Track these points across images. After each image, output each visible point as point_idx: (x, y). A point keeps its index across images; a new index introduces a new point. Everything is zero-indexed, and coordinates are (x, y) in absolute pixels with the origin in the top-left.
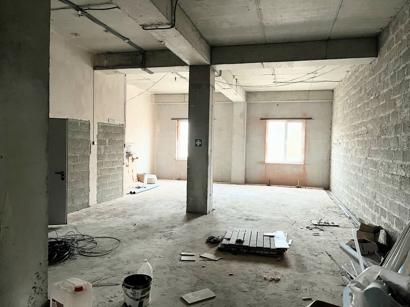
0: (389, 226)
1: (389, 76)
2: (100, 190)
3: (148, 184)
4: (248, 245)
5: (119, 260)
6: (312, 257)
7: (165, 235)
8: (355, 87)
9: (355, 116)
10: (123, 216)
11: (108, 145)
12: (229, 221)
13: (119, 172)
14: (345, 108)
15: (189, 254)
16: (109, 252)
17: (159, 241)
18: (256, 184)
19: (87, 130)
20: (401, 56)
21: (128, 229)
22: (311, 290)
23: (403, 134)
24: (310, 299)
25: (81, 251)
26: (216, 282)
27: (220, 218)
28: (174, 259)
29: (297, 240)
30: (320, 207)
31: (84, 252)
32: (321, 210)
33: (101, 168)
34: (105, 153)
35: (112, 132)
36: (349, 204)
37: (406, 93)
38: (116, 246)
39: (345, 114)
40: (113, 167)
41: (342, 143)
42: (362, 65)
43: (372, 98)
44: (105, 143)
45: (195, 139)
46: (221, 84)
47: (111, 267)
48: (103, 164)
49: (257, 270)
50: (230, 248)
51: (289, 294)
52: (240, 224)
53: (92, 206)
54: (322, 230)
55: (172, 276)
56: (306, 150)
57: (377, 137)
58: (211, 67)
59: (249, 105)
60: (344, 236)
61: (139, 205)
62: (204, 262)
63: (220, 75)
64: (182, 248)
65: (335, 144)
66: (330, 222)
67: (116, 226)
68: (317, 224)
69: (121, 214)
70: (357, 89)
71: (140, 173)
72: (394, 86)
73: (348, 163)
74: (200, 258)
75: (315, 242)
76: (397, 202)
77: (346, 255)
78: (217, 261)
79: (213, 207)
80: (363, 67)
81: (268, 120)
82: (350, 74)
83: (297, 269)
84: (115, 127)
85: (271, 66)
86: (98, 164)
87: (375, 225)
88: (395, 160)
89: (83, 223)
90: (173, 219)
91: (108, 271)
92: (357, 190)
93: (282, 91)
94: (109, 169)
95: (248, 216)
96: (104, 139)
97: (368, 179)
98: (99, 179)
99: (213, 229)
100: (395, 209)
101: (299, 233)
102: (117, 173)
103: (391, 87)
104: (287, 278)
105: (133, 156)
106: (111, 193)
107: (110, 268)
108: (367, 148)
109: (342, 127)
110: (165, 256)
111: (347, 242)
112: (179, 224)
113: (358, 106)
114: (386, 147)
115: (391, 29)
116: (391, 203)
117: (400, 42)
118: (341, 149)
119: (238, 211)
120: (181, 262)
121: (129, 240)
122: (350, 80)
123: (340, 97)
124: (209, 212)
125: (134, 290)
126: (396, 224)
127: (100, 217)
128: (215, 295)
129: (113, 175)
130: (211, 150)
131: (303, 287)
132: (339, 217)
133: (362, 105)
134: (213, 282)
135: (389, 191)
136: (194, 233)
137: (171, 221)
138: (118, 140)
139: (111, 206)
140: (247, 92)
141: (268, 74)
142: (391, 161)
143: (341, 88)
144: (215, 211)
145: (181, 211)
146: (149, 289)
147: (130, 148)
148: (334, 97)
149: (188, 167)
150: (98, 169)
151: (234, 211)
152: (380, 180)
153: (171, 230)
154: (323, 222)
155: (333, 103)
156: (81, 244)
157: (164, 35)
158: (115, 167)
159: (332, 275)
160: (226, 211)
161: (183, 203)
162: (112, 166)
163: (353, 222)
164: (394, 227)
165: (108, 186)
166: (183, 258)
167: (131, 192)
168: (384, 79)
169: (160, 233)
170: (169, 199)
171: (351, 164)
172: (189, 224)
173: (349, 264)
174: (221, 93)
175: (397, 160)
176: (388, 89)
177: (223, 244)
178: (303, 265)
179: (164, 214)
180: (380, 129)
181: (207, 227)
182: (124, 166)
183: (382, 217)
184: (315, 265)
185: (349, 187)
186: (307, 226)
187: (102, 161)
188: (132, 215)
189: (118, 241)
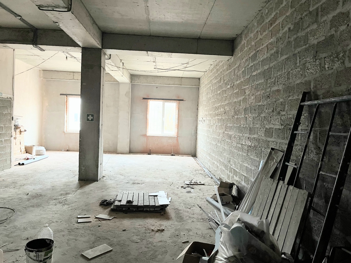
0: (239, 183)
1: (241, 72)
3: (36, 155)
4: (137, 204)
5: (16, 228)
6: (187, 210)
7: (59, 202)
8: (216, 78)
9: (216, 99)
10: (14, 186)
12: (119, 186)
14: (208, 93)
15: (85, 216)
16: (4, 221)
17: (55, 207)
18: (139, 153)
20: (250, 57)
21: (21, 199)
22: (188, 234)
23: (250, 115)
24: (188, 242)
26: (112, 238)
27: (110, 184)
28: (71, 223)
29: (175, 198)
30: (190, 170)
32: (191, 173)
36: (211, 167)
37: (252, 85)
38: (10, 215)
39: (209, 98)
41: (206, 121)
42: (222, 61)
43: (229, 87)
45: (87, 114)
46: (110, 66)
47: (9, 235)
49: (145, 224)
50: (121, 209)
51: (172, 240)
52: (128, 187)
54: (193, 188)
55: (71, 237)
56: (179, 126)
57: (232, 117)
58: (102, 50)
59: (133, 86)
60: (209, 192)
61: (30, 175)
62: (100, 222)
63: (110, 58)
64: (78, 212)
65: (200, 121)
66: (198, 182)
67: (8, 196)
68: (189, 184)
69: (11, 185)
70: (218, 79)
71: (29, 144)
72: (244, 79)
73: (210, 136)
74: (96, 219)
75: (189, 198)
76: (245, 165)
77: (211, 206)
78: (110, 220)
79: (103, 175)
80: (223, 63)
81: (149, 100)
82: (212, 67)
83: (176, 220)
84: (3, 100)
85: (154, 55)
87: (230, 182)
88: (244, 134)
90: (66, 187)
91: (6, 239)
92: (217, 157)
93: (161, 76)
95: (134, 181)
97: (225, 148)
99: (104, 193)
100: (243, 170)
101: (176, 192)
102: (5, 145)
103: (242, 80)
104: (169, 228)
105: (21, 128)
107: (7, 236)
108: (224, 124)
109: (206, 108)
110: (62, 220)
111: (211, 196)
112: (72, 191)
113: (219, 92)
114: (238, 124)
115: (243, 36)
116: (241, 165)
117: (250, 46)
118: (205, 125)
119: (125, 176)
120: (78, 224)
121: (24, 209)
122: (213, 72)
123: (205, 84)
124: (100, 179)
125: (37, 253)
126: (244, 180)
128: (112, 249)
130: (102, 124)
131: (182, 233)
132: (205, 178)
133: (222, 92)
134: (110, 238)
135: (240, 157)
136: (88, 198)
137: (65, 188)
138: (6, 113)
140: (131, 75)
141: (150, 61)
142: (241, 135)
143: (206, 77)
144: (105, 178)
145: (73, 179)
146: (52, 251)
147: (18, 121)
148: (200, 84)
149: (80, 139)
151: (122, 177)
152: (233, 149)
153: (65, 196)
154: (193, 182)
155: (199, 89)
157: (60, 17)
158: (2, 139)
159: (202, 222)
160: (115, 177)
161: (75, 172)
163: (214, 181)
164: (243, 183)
166: (80, 220)
167: (19, 164)
168: (238, 73)
169: (54, 200)
170: (60, 169)
171: (213, 137)
172: (82, 191)
173: (213, 212)
174: (109, 74)
175: (245, 134)
176: (240, 81)
177: (115, 206)
178: (181, 216)
179: (56, 183)
180: (234, 111)
181: (99, 192)
182: (12, 138)
183: (234, 176)
184: (190, 216)
185: (211, 154)
186: (181, 186)
188: (23, 185)
189: (12, 211)
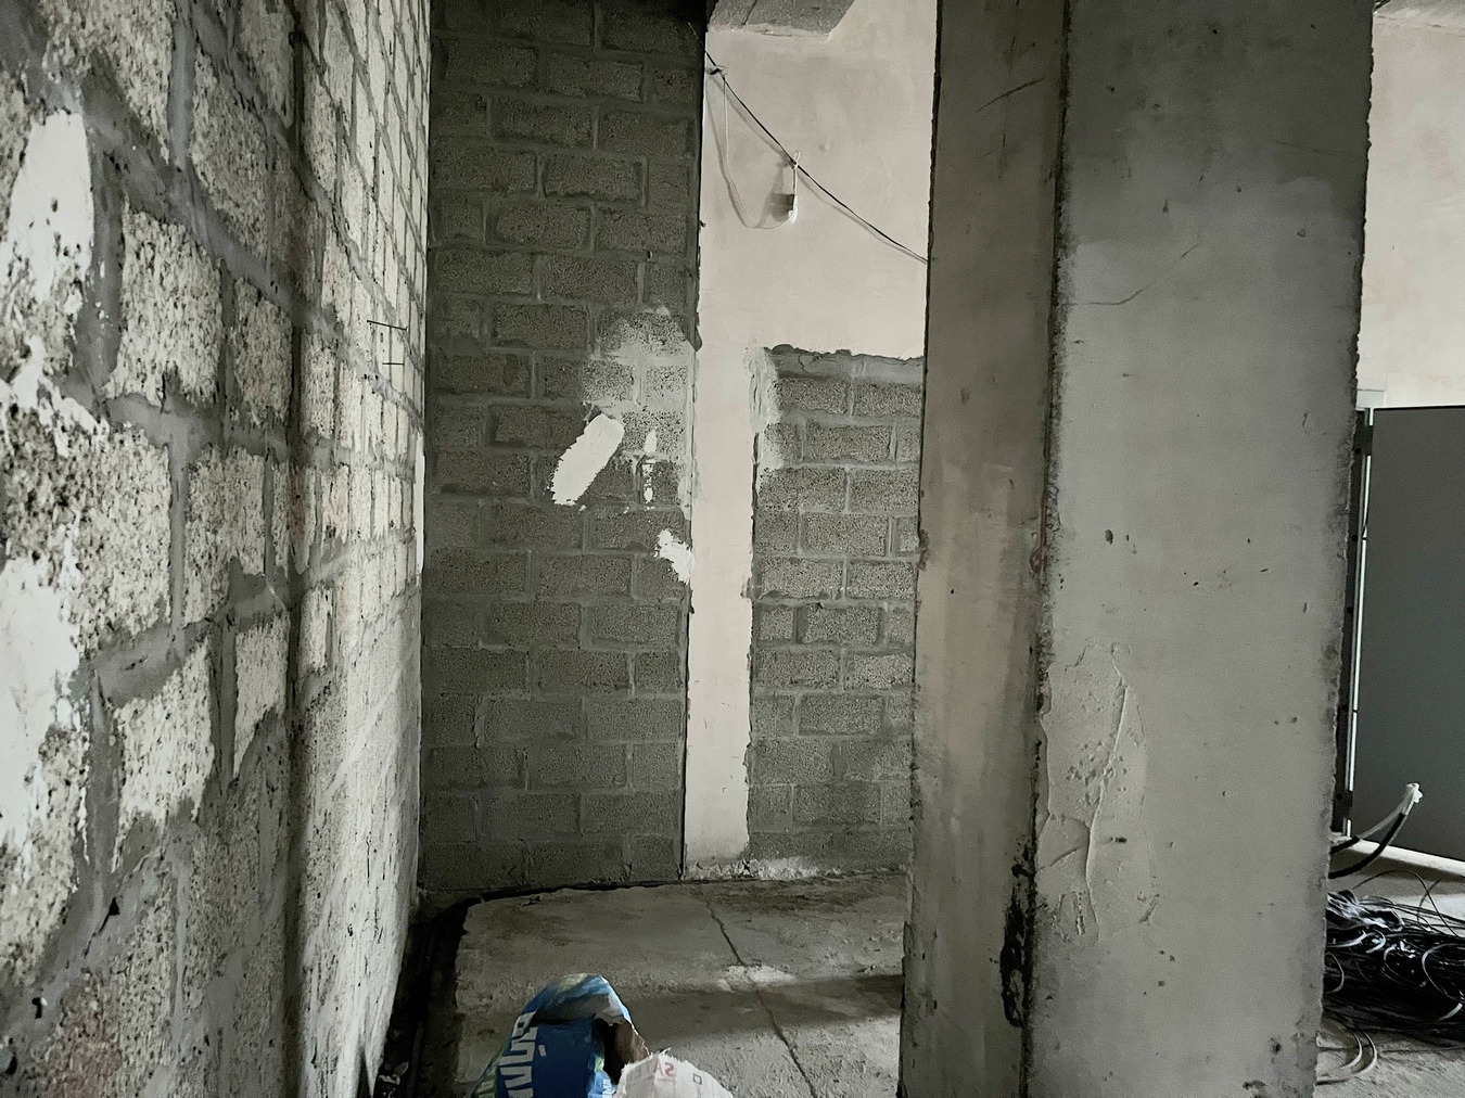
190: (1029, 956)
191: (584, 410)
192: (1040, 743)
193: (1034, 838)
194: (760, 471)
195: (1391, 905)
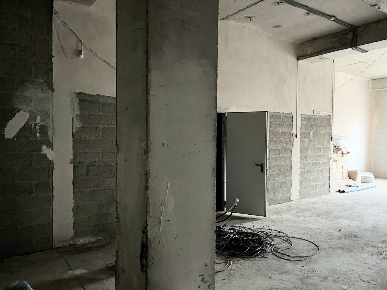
2: (304, 185)
3: (362, 182)
5: (314, 273)
7: (379, 252)
10: (327, 217)
11: (313, 138)
13: (324, 168)
16: (303, 259)
17: (371, 258)
19: (290, 122)
21: (330, 235)
25: (273, 249)
31: (277, 251)
33: (304, 162)
34: (309, 147)
35: (317, 124)
38: (313, 252)
40: (318, 162)
44: (309, 136)
47: (304, 279)
48: (306, 158)
53: (294, 201)
61: (348, 206)
67: (317, 228)
69: (324, 215)
71: (352, 169)
84: (321, 118)
86: (301, 157)
89: (282, 218)
91: (299, 283)
94: (313, 164)
96: (308, 131)
98: (302, 173)
102: (322, 168)
105: (343, 150)
106: (315, 189)
107: (301, 280)
121: (330, 249)
127: (300, 214)
129: (318, 170)
138: (324, 132)
139: (315, 203)
147: (339, 141)
150: (301, 163)
156: (276, 241)
158: (320, 161)
162: (317, 160)
165: (313, 181)
167: (339, 191)
169: (372, 248)
179: (380, 223)
182: (331, 161)
187: (305, 154)
188: (338, 218)
189: (317, 248)
190: (147, 254)
191: (15, 110)
192: (148, 198)
193: (147, 223)
194: (74, 127)
195: (234, 227)
